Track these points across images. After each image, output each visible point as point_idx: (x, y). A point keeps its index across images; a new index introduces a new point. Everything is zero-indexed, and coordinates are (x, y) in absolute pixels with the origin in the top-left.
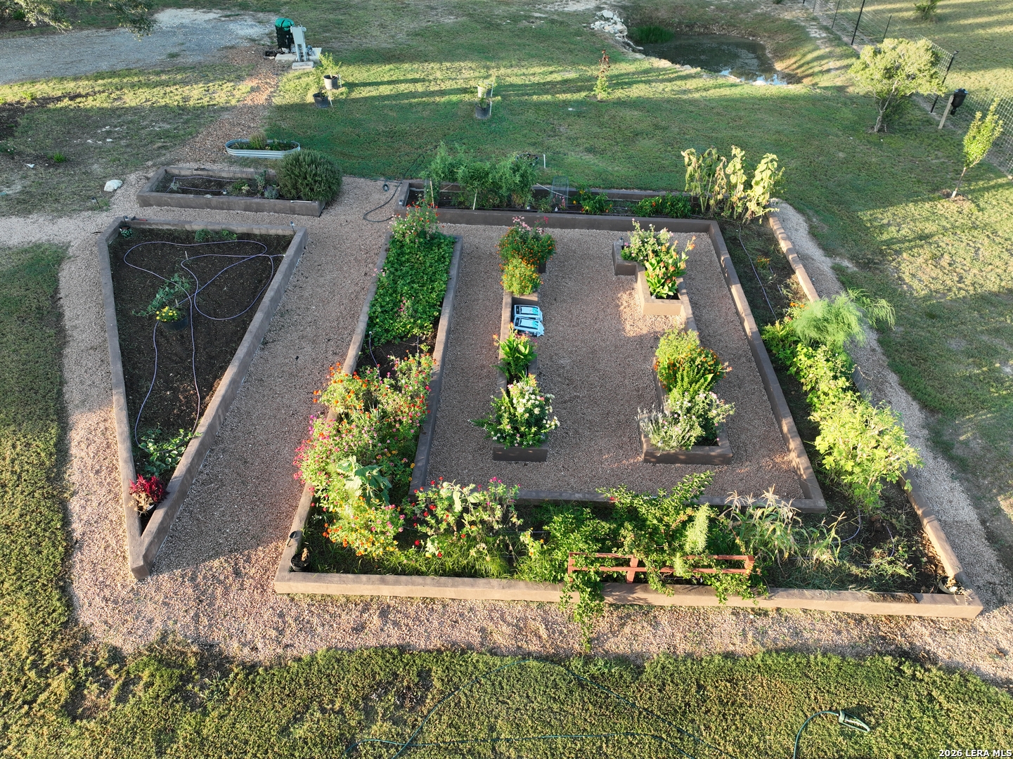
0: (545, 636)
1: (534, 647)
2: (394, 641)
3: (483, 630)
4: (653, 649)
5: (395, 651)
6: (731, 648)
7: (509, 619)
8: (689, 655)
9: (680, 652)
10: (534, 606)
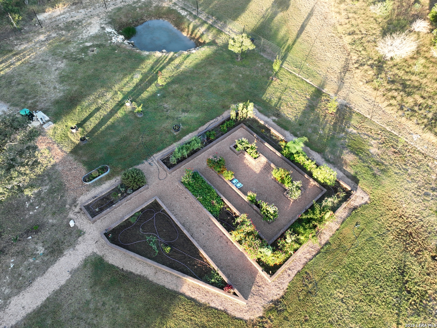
0: (314, 250)
1: (314, 253)
2: (296, 272)
3: (305, 258)
4: (328, 238)
5: (298, 273)
6: (336, 228)
7: (306, 252)
8: (333, 235)
9: (331, 235)
10: (307, 247)
